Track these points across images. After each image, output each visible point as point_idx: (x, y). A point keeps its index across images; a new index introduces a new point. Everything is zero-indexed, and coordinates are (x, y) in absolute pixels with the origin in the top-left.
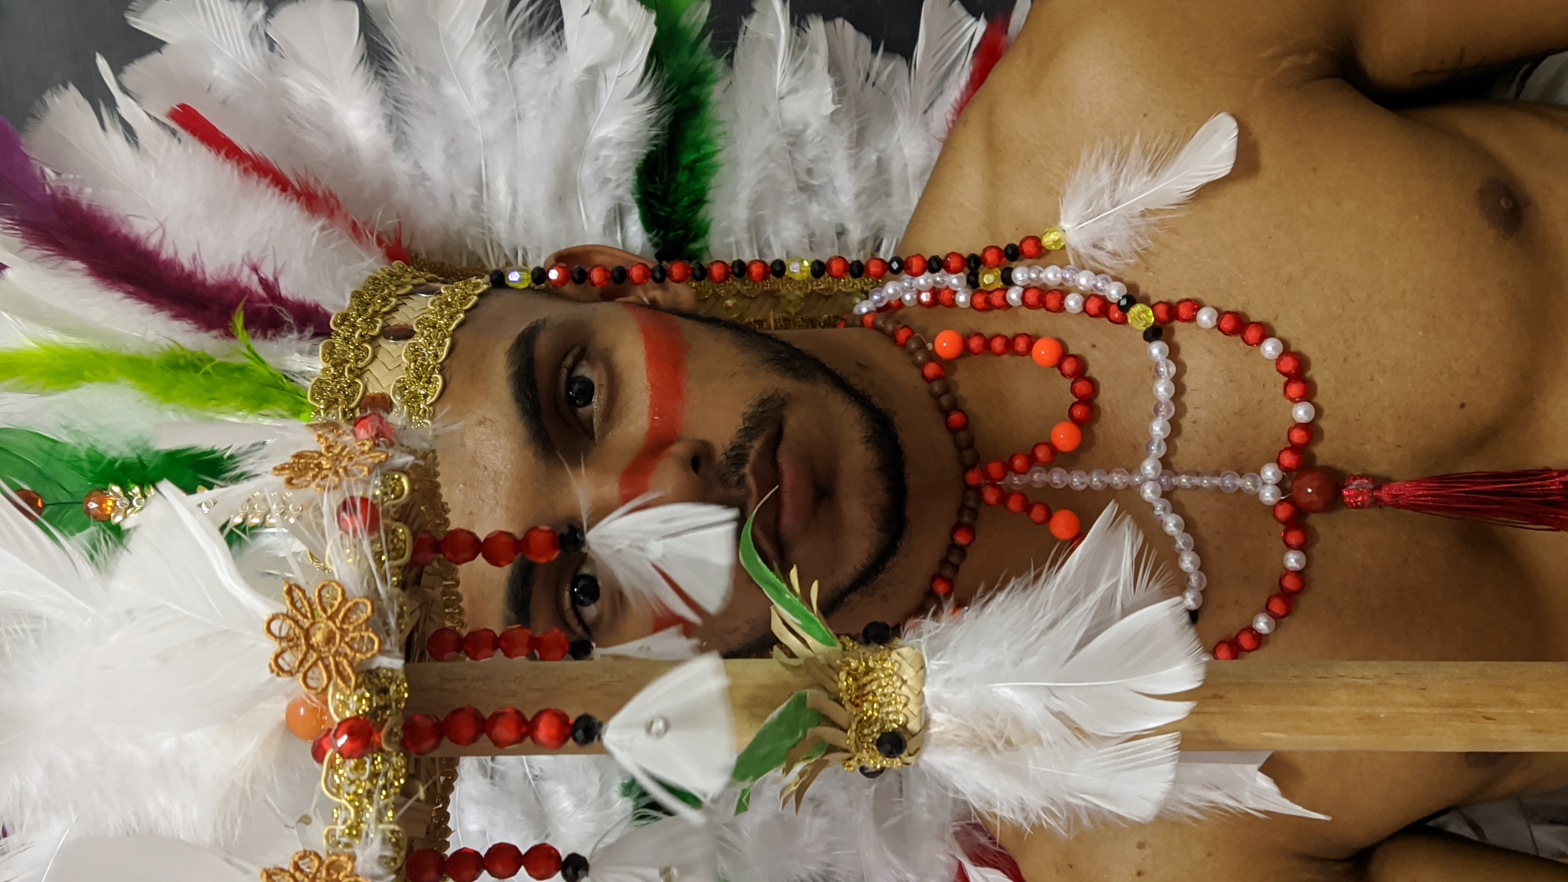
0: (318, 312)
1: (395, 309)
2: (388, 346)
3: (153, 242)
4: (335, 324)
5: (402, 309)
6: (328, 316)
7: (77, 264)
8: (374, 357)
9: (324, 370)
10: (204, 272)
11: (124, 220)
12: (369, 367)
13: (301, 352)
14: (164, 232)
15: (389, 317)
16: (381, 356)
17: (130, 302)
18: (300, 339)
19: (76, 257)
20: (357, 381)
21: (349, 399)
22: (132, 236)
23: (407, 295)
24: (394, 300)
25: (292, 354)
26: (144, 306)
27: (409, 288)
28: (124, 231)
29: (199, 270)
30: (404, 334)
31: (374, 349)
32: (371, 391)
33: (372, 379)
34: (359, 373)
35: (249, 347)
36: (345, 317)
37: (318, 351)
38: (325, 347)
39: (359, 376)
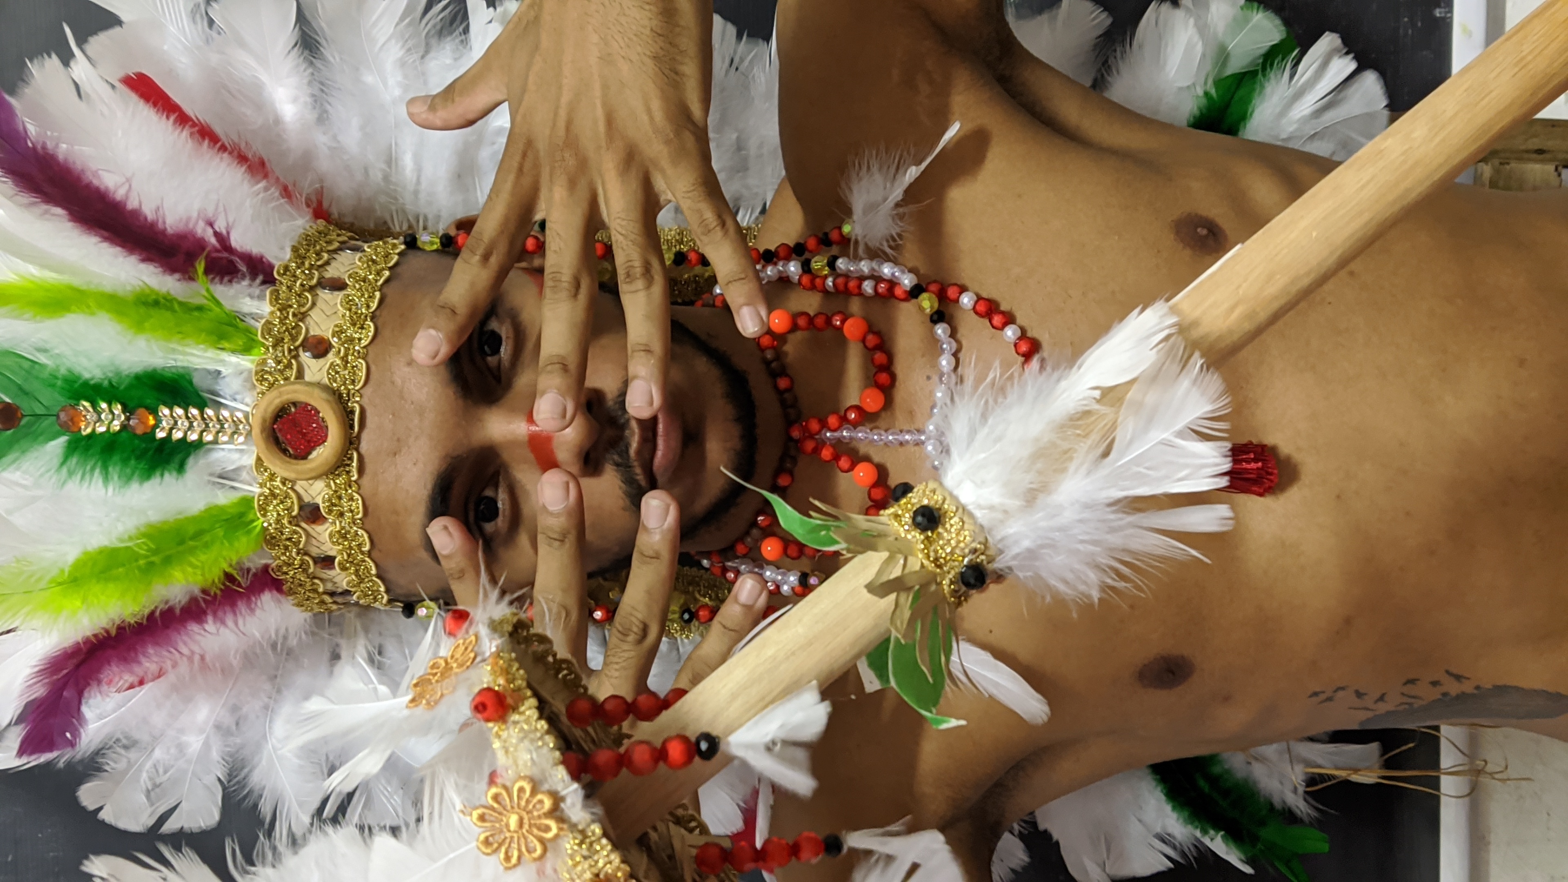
0: (263, 262)
1: (327, 263)
2: (324, 295)
3: (120, 194)
4: (278, 273)
5: (334, 264)
6: (271, 267)
7: (59, 211)
8: (314, 304)
9: (272, 313)
10: (164, 223)
11: (95, 174)
12: (310, 313)
13: (251, 297)
14: (130, 186)
15: (321, 270)
16: (320, 304)
17: (105, 245)
18: (250, 285)
19: (57, 204)
20: (301, 324)
21: (294, 339)
22: (102, 187)
23: (335, 251)
24: (326, 256)
25: (244, 298)
26: (118, 250)
27: (336, 245)
28: (96, 182)
29: (160, 221)
30: (338, 285)
31: (313, 296)
32: (312, 333)
33: (312, 322)
34: (302, 316)
35: (208, 290)
36: (286, 268)
37: (265, 296)
38: (271, 294)
39: (301, 320)
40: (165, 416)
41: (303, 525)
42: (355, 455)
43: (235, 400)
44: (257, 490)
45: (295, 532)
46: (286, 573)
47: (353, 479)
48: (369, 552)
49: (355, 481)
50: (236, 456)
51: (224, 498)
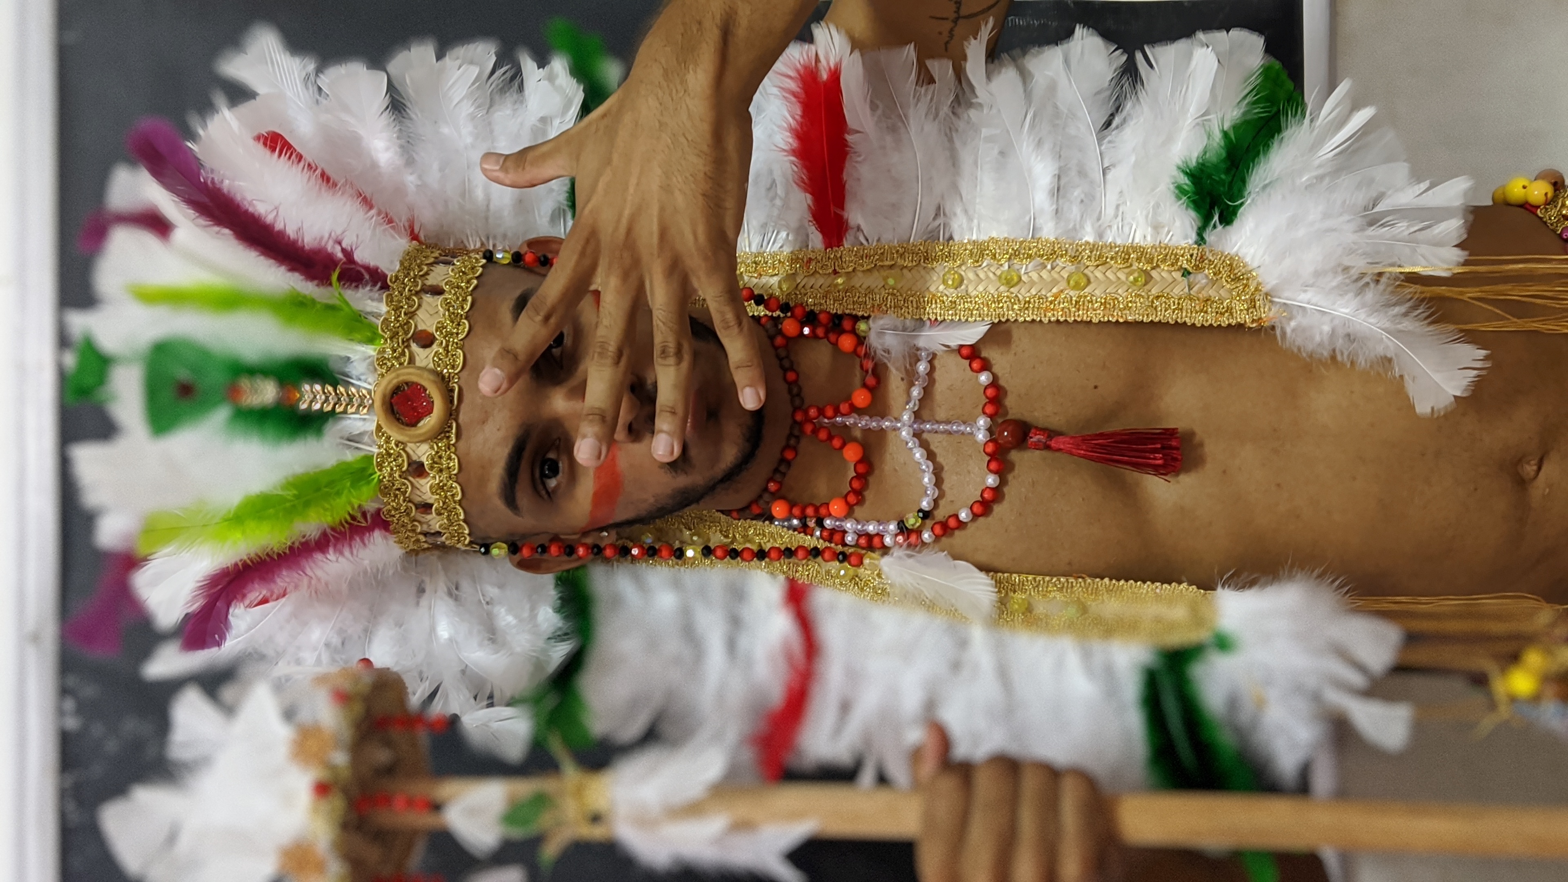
0: (378, 273)
1: (427, 274)
2: (428, 298)
3: (269, 219)
4: (391, 281)
5: (432, 274)
6: (385, 276)
7: (226, 231)
8: (420, 306)
9: (388, 312)
10: (303, 241)
11: (251, 203)
12: (417, 312)
13: (372, 300)
14: (277, 213)
15: (423, 278)
16: (424, 305)
17: (262, 258)
18: (371, 290)
19: (226, 227)
20: (411, 321)
21: (406, 333)
22: (256, 214)
23: (431, 264)
24: (425, 268)
25: (367, 300)
26: (272, 261)
27: (431, 260)
28: (251, 209)
29: (300, 240)
30: (437, 291)
31: (418, 300)
32: (420, 328)
33: (418, 319)
34: (411, 315)
35: (340, 294)
36: (397, 277)
37: (382, 298)
38: (387, 297)
39: (410, 318)
40: (307, 391)
41: (411, 478)
42: (454, 425)
43: (360, 379)
44: (375, 450)
45: (404, 484)
46: (394, 516)
47: (452, 442)
48: (460, 501)
49: (453, 445)
50: (360, 424)
51: (350, 456)
